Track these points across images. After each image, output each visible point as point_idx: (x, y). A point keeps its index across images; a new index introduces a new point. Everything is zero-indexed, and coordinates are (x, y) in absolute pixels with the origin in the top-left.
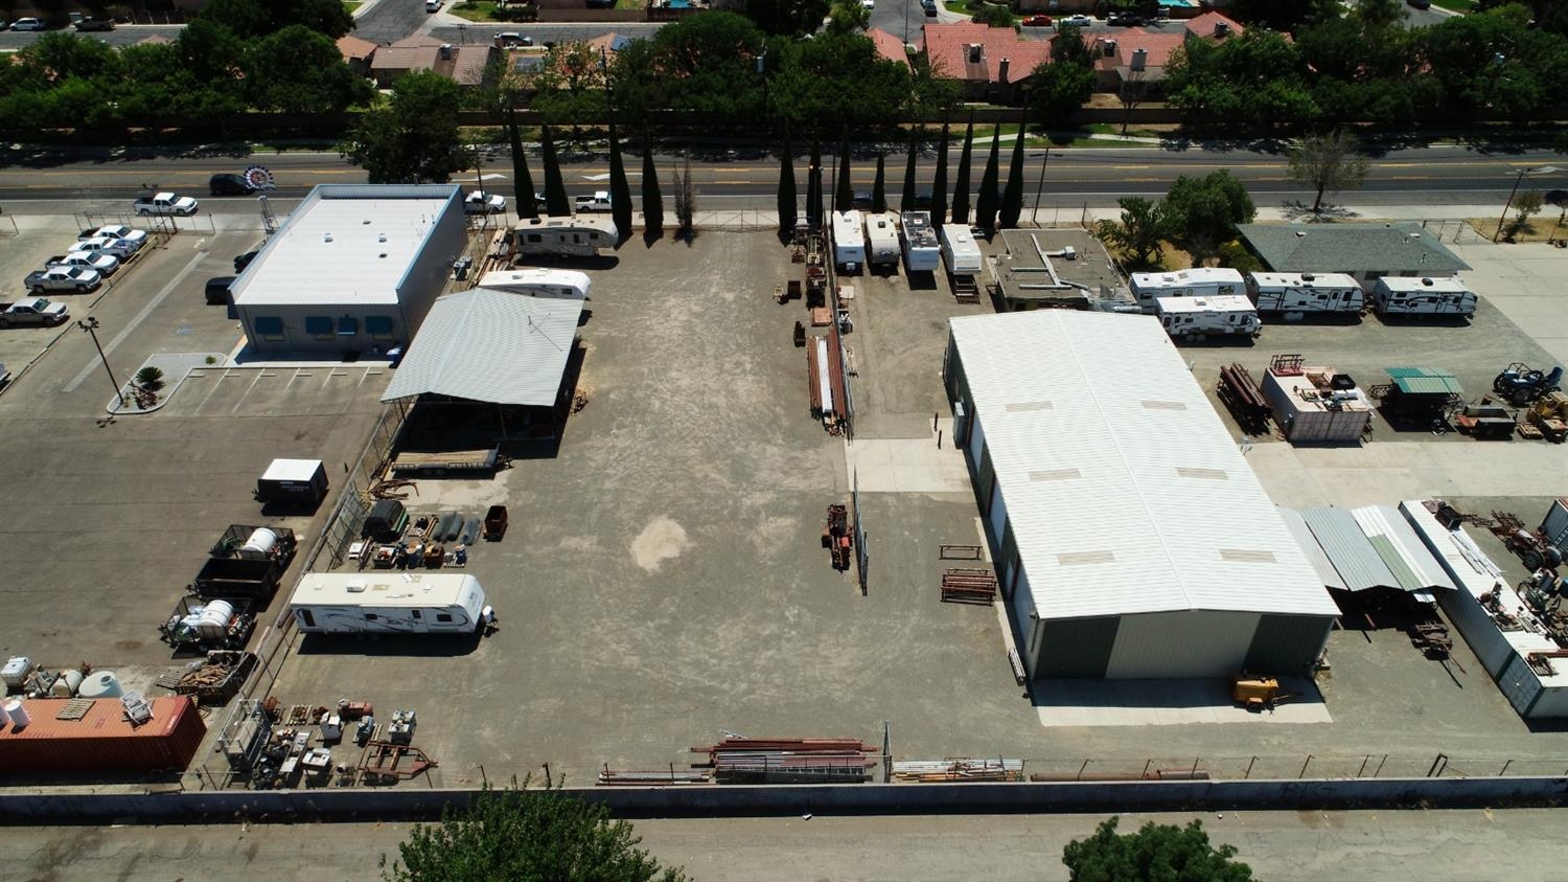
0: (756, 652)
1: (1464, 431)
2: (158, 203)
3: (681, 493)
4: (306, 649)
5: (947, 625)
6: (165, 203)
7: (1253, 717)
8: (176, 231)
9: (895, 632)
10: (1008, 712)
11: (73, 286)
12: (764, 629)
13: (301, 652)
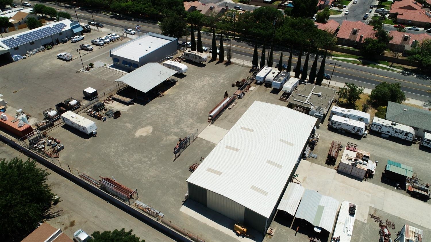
0: (137, 163)
1: (408, 192)
2: (128, 31)
3: (160, 123)
4: (63, 127)
5: (184, 176)
6: (129, 31)
7: (236, 237)
8: (127, 37)
9: (171, 172)
10: (175, 203)
11: (98, 44)
12: (144, 159)
13: (61, 127)
